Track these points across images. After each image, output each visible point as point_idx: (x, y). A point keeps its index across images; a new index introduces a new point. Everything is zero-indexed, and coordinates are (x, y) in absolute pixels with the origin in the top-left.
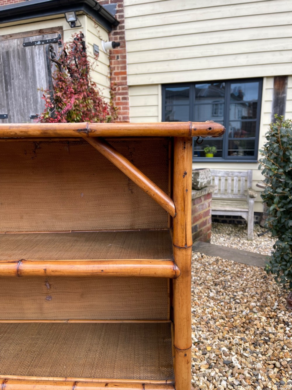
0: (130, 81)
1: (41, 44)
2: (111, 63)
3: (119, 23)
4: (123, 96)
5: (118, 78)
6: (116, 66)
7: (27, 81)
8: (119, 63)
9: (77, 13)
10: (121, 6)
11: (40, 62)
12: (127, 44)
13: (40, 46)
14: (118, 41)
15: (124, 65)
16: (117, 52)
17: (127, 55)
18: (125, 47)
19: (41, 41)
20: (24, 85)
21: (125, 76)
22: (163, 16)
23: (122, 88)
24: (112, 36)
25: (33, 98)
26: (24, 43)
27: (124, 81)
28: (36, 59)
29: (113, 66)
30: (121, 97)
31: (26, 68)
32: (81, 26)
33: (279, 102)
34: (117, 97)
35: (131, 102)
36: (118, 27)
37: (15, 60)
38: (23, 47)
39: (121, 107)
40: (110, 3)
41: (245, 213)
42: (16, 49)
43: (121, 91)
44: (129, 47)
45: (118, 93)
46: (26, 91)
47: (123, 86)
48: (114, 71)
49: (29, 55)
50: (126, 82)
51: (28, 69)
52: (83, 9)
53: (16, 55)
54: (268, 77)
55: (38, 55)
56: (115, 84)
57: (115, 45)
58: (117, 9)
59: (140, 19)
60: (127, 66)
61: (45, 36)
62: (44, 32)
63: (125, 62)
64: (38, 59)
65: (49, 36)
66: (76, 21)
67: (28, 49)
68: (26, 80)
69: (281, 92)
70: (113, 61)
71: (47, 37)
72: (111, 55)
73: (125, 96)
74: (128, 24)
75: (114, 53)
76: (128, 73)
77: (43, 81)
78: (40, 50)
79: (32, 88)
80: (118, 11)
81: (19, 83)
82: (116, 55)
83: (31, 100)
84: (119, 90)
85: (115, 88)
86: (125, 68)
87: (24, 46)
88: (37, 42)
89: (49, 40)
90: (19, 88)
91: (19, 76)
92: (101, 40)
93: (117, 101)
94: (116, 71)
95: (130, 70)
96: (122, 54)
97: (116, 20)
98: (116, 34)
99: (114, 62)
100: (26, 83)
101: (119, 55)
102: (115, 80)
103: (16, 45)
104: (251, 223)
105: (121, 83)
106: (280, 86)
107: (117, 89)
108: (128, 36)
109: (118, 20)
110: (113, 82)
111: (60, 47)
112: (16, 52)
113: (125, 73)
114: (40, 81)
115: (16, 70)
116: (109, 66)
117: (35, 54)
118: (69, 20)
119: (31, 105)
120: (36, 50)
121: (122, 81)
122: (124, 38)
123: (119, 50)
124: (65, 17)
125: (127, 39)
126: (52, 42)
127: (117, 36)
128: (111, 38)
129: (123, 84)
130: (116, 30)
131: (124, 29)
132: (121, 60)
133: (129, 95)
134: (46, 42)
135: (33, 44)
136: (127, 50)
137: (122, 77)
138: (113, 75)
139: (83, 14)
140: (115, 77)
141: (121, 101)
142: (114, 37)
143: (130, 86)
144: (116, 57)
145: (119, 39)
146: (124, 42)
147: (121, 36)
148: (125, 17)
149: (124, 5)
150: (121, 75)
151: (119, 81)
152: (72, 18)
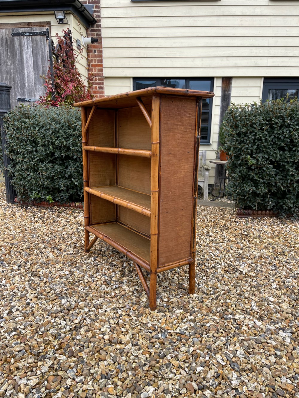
0: (106, 73)
1: (29, 35)
2: (88, 56)
3: (96, 21)
4: (99, 86)
5: (95, 69)
6: (94, 59)
7: (15, 68)
8: (96, 56)
9: (65, 12)
10: (98, 7)
11: (28, 51)
12: (103, 40)
13: (29, 37)
14: (95, 37)
15: (101, 59)
16: (95, 47)
17: (103, 49)
18: (101, 43)
19: (30, 33)
20: (12, 71)
21: (102, 68)
22: (135, 19)
23: (99, 78)
24: (89, 32)
25: (21, 82)
26: (12, 33)
27: (100, 73)
28: (25, 48)
29: (90, 58)
30: (98, 86)
31: (14, 56)
32: (68, 23)
33: (226, 97)
34: (94, 86)
35: (106, 91)
36: (95, 25)
37: (3, 48)
38: (11, 37)
39: (98, 95)
40: (88, 3)
41: (202, 183)
42: (4, 38)
43: (97, 81)
44: (105, 43)
45: (95, 83)
46: (14, 76)
47: (100, 77)
48: (92, 63)
49: (17, 44)
50: (103, 74)
51: (16, 56)
52: (71, 9)
53: (4, 43)
54: (218, 77)
55: (26, 45)
56: (93, 75)
57: (93, 41)
58: (94, 9)
59: (115, 20)
60: (103, 60)
61: (34, 29)
62: (33, 25)
63: (101, 56)
64: (26, 48)
65: (37, 29)
66: (65, 18)
67: (16, 39)
68: (14, 66)
69: (227, 89)
70: (90, 54)
71: (36, 30)
72: (89, 49)
73: (102, 86)
74: (104, 23)
75: (91, 48)
76: (104, 66)
77: (30, 67)
78: (28, 40)
79: (20, 74)
80: (95, 12)
81: (6, 68)
82: (93, 49)
83: (18, 85)
84: (96, 80)
85: (93, 78)
86: (101, 61)
87: (13, 36)
88: (26, 33)
89: (37, 32)
90: (7, 73)
91: (7, 62)
92: (82, 35)
93: (94, 90)
94: (93, 63)
95: (105, 63)
96: (99, 49)
97: (94, 19)
98: (93, 31)
99: (91, 55)
100: (14, 69)
101: (96, 49)
102: (93, 71)
103: (4, 34)
104: (206, 190)
105: (98, 74)
106: (226, 85)
107: (94, 79)
108: (104, 33)
109: (96, 19)
110: (90, 73)
111: (48, 39)
112: (4, 41)
113: (101, 66)
114: (28, 68)
115: (3, 56)
116: (87, 59)
117: (23, 44)
118: (58, 17)
119: (18, 88)
120: (25, 40)
121: (98, 72)
122: (100, 35)
123: (97, 45)
124: (54, 14)
125: (103, 36)
126: (40, 34)
127: (94, 33)
128: (89, 34)
129: (99, 75)
130: (93, 27)
131: (100, 27)
132: (98, 54)
133: (105, 85)
134: (34, 34)
135: (22, 34)
136: (103, 46)
137: (98, 69)
138: (90, 67)
139: (70, 13)
140: (93, 69)
141: (98, 90)
142: (91, 33)
143: (106, 78)
144: (93, 51)
145: (97, 36)
146: (101, 39)
147: (98, 33)
148: (101, 17)
149: (101, 6)
150: (98, 67)
151: (96, 73)
152: (60, 16)
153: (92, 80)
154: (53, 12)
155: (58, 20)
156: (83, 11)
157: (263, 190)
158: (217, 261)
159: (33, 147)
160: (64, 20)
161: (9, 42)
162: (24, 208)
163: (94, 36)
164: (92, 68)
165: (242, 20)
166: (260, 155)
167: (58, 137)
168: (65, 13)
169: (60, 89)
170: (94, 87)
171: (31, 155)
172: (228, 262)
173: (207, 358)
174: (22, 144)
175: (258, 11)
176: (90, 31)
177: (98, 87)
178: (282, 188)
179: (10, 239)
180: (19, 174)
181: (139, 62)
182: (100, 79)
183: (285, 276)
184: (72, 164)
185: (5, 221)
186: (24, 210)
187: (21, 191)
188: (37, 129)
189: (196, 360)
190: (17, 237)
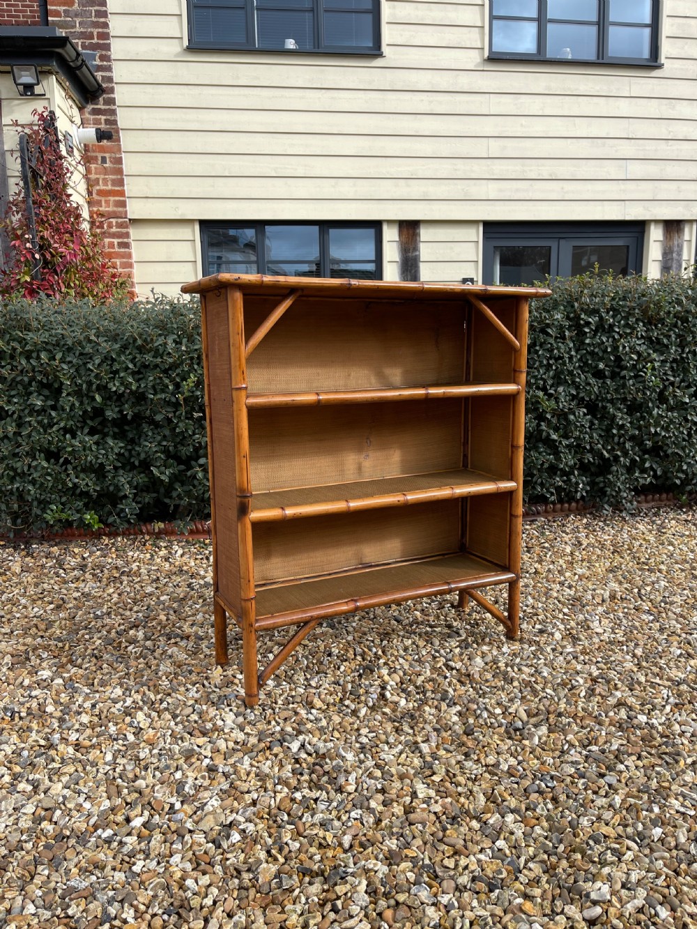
0: (135, 209)
2: (88, 170)
3: (103, 91)
4: (120, 240)
5: (107, 202)
6: (101, 177)
8: (106, 172)
9: (39, 69)
10: (106, 58)
12: (121, 133)
14: (103, 126)
15: (119, 177)
16: (103, 149)
17: (123, 155)
18: (119, 140)
21: (121, 199)
23: (117, 222)
24: (87, 115)
27: (120, 209)
29: (93, 176)
30: (116, 241)
32: (44, 95)
33: (410, 263)
34: (107, 240)
35: (136, 251)
36: (101, 99)
39: (118, 262)
43: (114, 230)
44: (127, 141)
45: (109, 233)
47: (120, 220)
48: (98, 188)
50: (126, 211)
52: (52, 62)
54: (390, 222)
56: (102, 215)
57: (101, 135)
58: (98, 62)
59: (149, 89)
60: (126, 179)
63: (120, 171)
66: (38, 84)
69: (411, 247)
70: (93, 166)
72: (89, 154)
73: (126, 240)
74: (121, 95)
75: (94, 151)
76: (127, 194)
80: (99, 68)
82: (100, 155)
84: (110, 226)
85: (102, 223)
86: (121, 182)
92: (72, 122)
93: (107, 250)
94: (101, 187)
95: (131, 187)
96: (113, 155)
97: (100, 86)
98: (96, 112)
99: (96, 168)
101: (107, 155)
102: (101, 206)
105: (114, 212)
106: (408, 238)
107: (106, 224)
108: (124, 118)
109: (104, 85)
110: (95, 209)
113: (122, 193)
116: (86, 177)
118: (20, 81)
121: (115, 209)
122: (115, 122)
123: (108, 146)
124: (11, 72)
125: (120, 124)
127: (100, 116)
128: (88, 120)
129: (118, 215)
130: (97, 104)
131: (114, 104)
132: (111, 165)
133: (132, 238)
136: (123, 149)
137: (115, 201)
138: (94, 195)
139: (50, 73)
140: (101, 201)
141: (117, 250)
142: (92, 117)
143: (134, 222)
144: (100, 159)
145: (106, 124)
146: (117, 132)
147: (108, 117)
148: (115, 80)
149: (113, 57)
150: (114, 196)
151: (110, 209)
152: (27, 78)
153: (101, 226)
154: (8, 68)
155: (21, 88)
156: (79, 68)
157: (568, 460)
159: (47, 398)
160: (35, 87)
162: (23, 550)
163: (101, 124)
164: (99, 198)
165: (431, 102)
166: (561, 389)
167: (117, 372)
168: (41, 72)
169: (50, 253)
170: (106, 244)
171: (40, 418)
172: (561, 616)
173: (656, 809)
174: (13, 393)
175: (464, 81)
176: (89, 113)
177: (116, 244)
178: (605, 453)
180: (7, 465)
181: (213, 186)
182: (120, 225)
183: (681, 629)
184: (150, 434)
186: (24, 553)
187: (12, 508)
188: (59, 356)
189: (638, 818)
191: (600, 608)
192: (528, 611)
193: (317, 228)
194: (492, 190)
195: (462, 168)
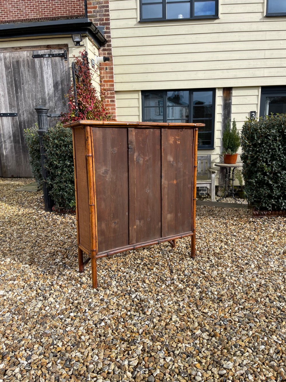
0: (117, 87)
1: (49, 57)
2: (101, 73)
3: (107, 41)
4: (111, 99)
5: (107, 85)
6: (105, 75)
7: (36, 86)
8: (107, 73)
10: (108, 28)
11: (48, 71)
12: (113, 58)
13: (48, 58)
14: (106, 56)
15: (112, 75)
16: (106, 65)
17: (114, 66)
18: (112, 61)
19: (49, 55)
20: (34, 90)
21: (112, 83)
22: (142, 38)
23: (110, 93)
25: (42, 100)
26: (33, 55)
27: (112, 87)
28: (45, 69)
29: (102, 75)
30: (110, 100)
31: (35, 76)
32: (84, 45)
33: (227, 105)
34: (106, 99)
35: (117, 103)
36: (106, 45)
37: (25, 68)
38: (32, 58)
39: (110, 107)
40: (99, 25)
41: (209, 185)
42: (25, 59)
43: (109, 95)
44: (115, 61)
45: (107, 97)
46: (35, 94)
47: (111, 92)
48: (104, 79)
49: (38, 65)
50: (114, 88)
51: (37, 76)
52: (87, 32)
53: (26, 65)
54: (219, 88)
55: (46, 66)
56: (105, 90)
57: (106, 59)
58: (105, 30)
59: (124, 39)
60: (114, 76)
61: (53, 51)
62: (52, 47)
63: (112, 73)
65: (56, 51)
67: (36, 60)
68: (35, 85)
69: (228, 98)
70: (102, 71)
71: (55, 51)
72: (101, 67)
73: (113, 99)
74: (114, 43)
75: (103, 65)
76: (114, 81)
77: (50, 86)
78: (48, 61)
79: (41, 92)
80: (106, 33)
81: (28, 87)
82: (105, 67)
84: (108, 94)
85: (105, 93)
86: (112, 77)
87: (33, 58)
88: (45, 55)
89: (56, 54)
90: (29, 92)
91: (28, 82)
92: (95, 55)
93: (106, 103)
95: (116, 79)
96: (110, 67)
97: (105, 40)
98: (104, 50)
99: (103, 72)
100: (35, 88)
101: (108, 67)
102: (105, 87)
103: (26, 56)
104: (213, 191)
105: (109, 88)
106: (227, 94)
107: (106, 93)
108: (114, 52)
109: (107, 39)
110: (103, 88)
111: (66, 60)
112: (26, 62)
113: (112, 81)
114: (48, 86)
115: (25, 77)
116: (100, 76)
117: (43, 65)
118: (75, 40)
120: (45, 61)
121: (110, 87)
122: (110, 54)
123: (108, 63)
124: (72, 37)
125: (113, 54)
126: (59, 55)
127: (105, 52)
128: (101, 53)
129: (111, 89)
130: (105, 47)
131: (111, 47)
132: (109, 70)
133: (116, 98)
134: (53, 56)
135: (42, 56)
136: (114, 64)
137: (110, 84)
138: (103, 83)
139: (86, 36)
140: (105, 84)
141: (110, 103)
142: (103, 52)
143: (117, 92)
144: (105, 68)
145: (108, 55)
146: (112, 57)
147: (109, 52)
148: (111, 37)
149: (111, 28)
150: (109, 82)
152: (77, 39)
153: (104, 94)
154: (70, 36)
155: (75, 43)
156: (97, 33)
157: (277, 193)
158: (248, 258)
160: (81, 42)
161: (30, 64)
162: (62, 216)
163: (106, 55)
164: (104, 83)
165: (239, 36)
166: (274, 162)
168: (82, 36)
169: (82, 106)
170: (106, 101)
171: (69, 169)
172: (258, 258)
173: (266, 339)
175: (254, 27)
176: (102, 51)
177: (110, 101)
179: (61, 244)
180: (58, 185)
181: (147, 77)
185: (49, 228)
186: (63, 217)
187: (59, 201)
189: (257, 341)
190: (66, 243)
191: (277, 257)
192: (244, 255)
193: (188, 92)
194: (266, 72)
195: (253, 63)
